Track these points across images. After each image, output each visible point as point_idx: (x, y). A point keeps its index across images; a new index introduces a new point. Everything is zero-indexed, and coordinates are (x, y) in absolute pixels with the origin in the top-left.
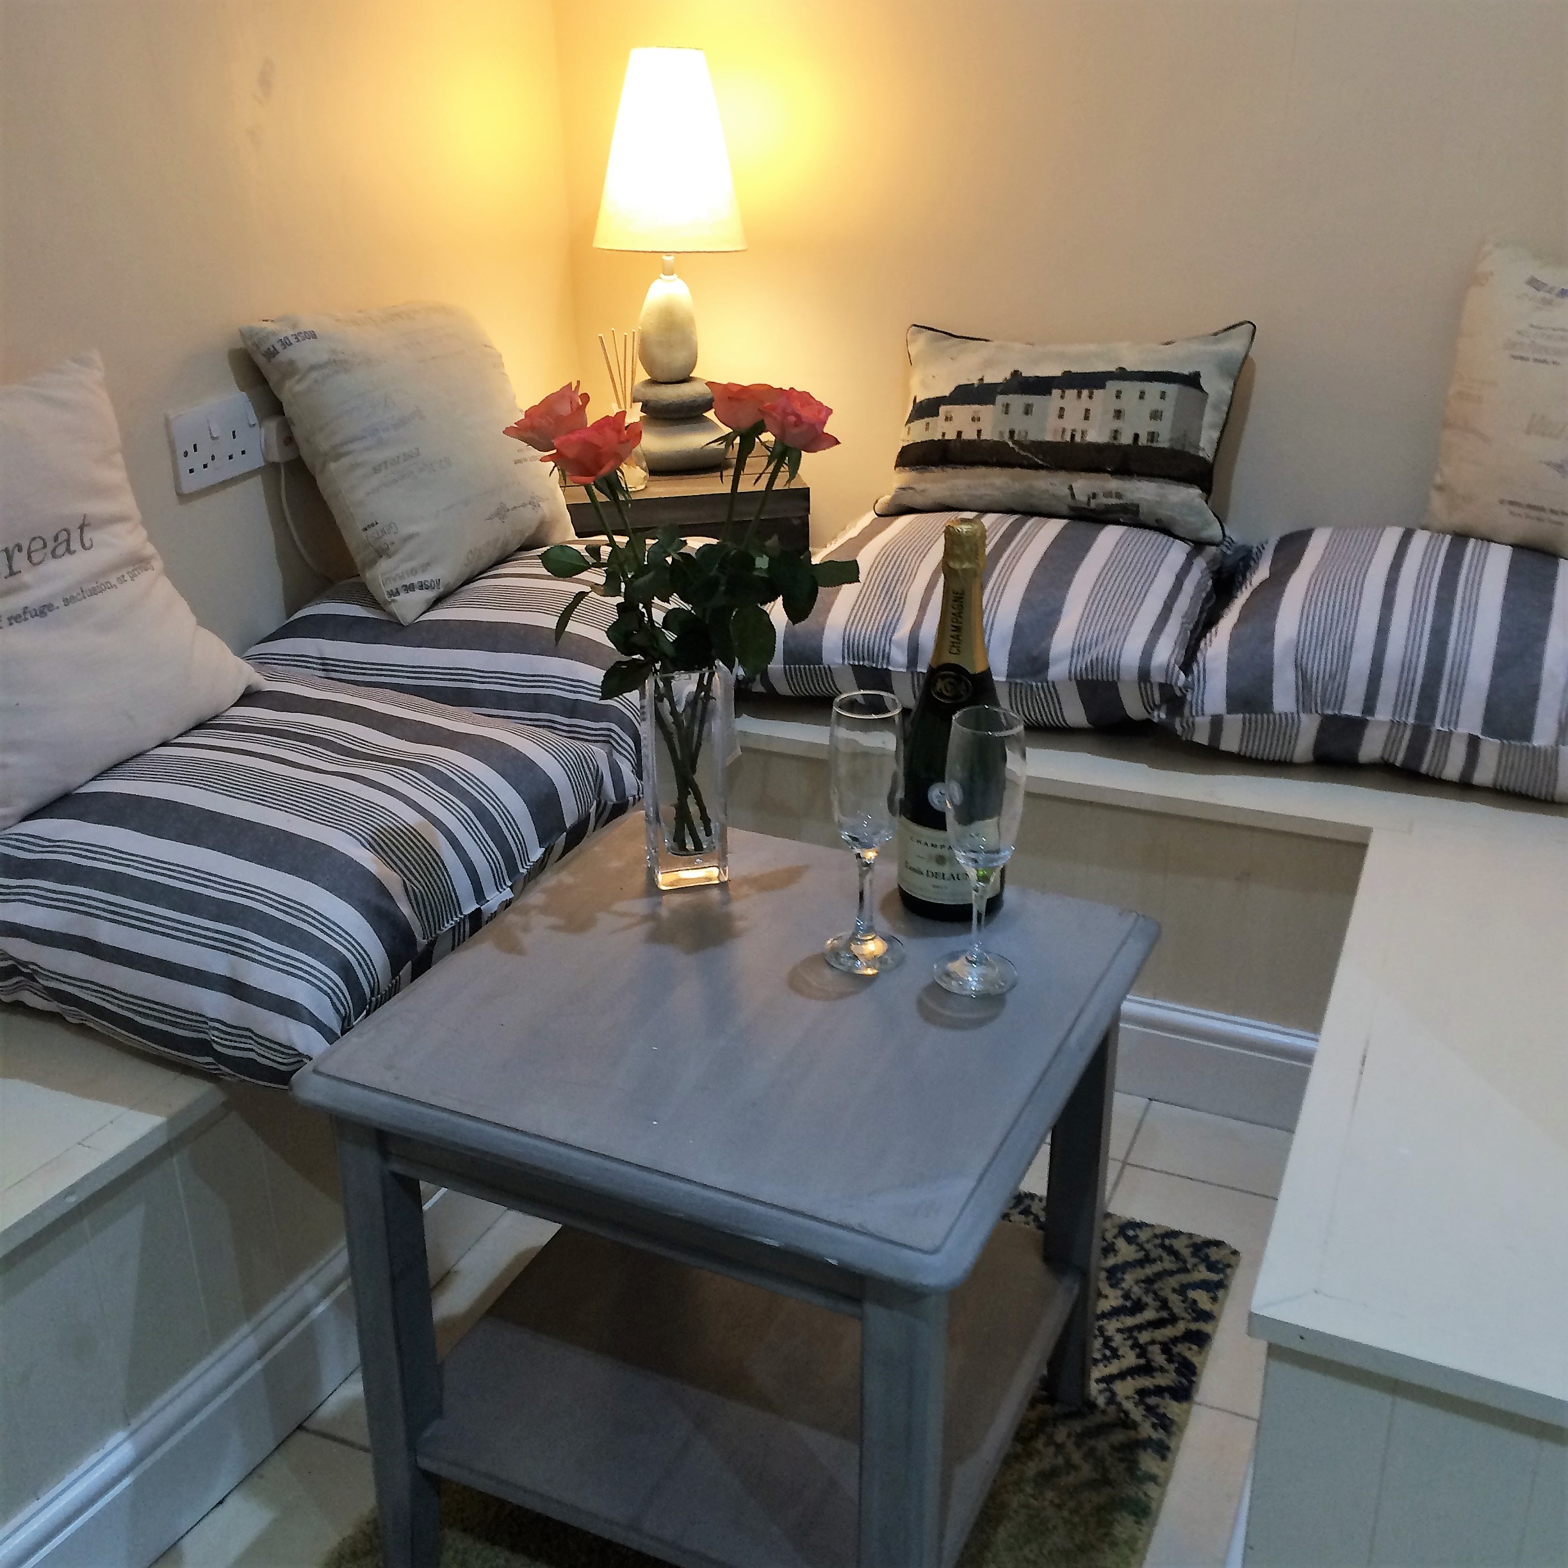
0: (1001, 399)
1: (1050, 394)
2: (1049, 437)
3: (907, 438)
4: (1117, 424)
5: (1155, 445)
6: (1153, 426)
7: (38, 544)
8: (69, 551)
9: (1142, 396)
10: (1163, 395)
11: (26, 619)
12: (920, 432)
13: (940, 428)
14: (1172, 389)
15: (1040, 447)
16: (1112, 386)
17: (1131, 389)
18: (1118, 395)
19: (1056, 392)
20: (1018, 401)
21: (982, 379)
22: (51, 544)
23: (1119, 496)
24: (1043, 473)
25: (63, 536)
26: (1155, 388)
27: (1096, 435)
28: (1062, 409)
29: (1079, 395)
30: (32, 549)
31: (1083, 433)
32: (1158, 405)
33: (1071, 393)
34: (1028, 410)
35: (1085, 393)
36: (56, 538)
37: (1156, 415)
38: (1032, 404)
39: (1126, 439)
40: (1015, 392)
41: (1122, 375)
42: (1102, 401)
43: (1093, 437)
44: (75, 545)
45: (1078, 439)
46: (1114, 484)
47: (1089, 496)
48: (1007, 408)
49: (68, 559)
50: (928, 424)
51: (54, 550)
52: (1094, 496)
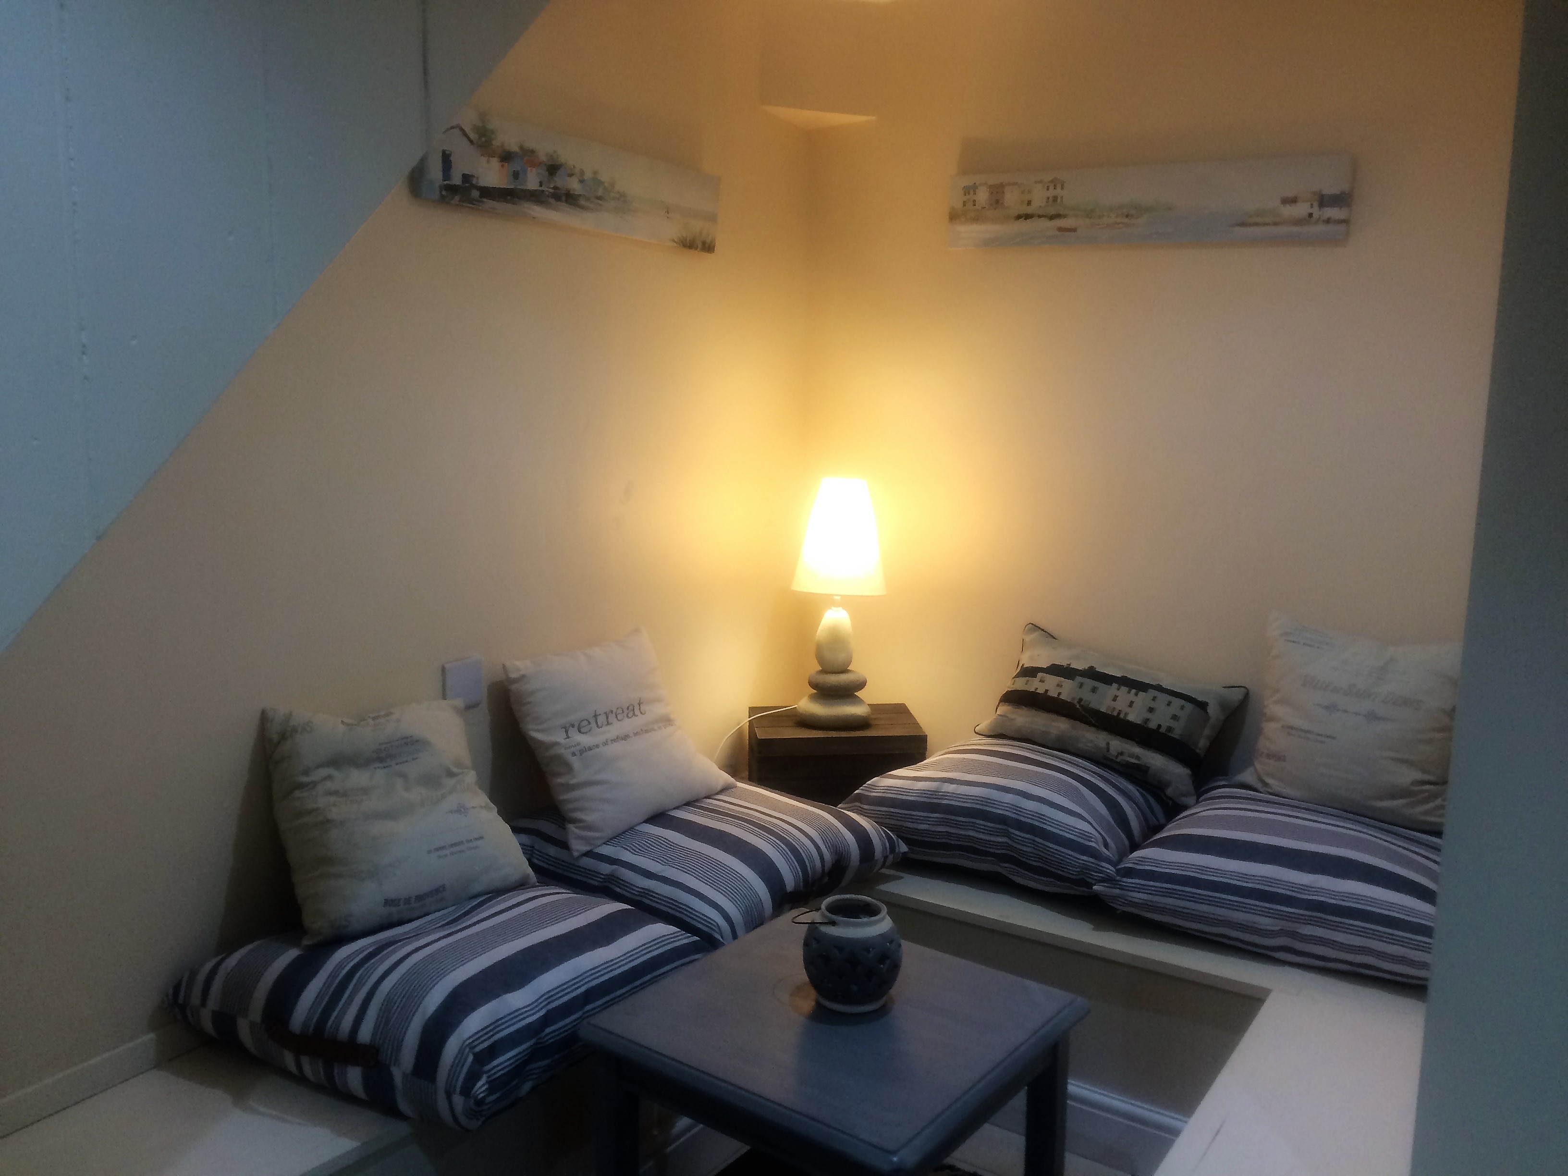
0: (1079, 679)
1: (1111, 685)
2: (1103, 710)
3: (1012, 686)
4: (1148, 715)
5: (1170, 734)
6: (1173, 724)
7: (620, 711)
8: (634, 714)
9: (1169, 704)
10: (1182, 708)
11: (618, 741)
12: (1021, 684)
13: (1035, 685)
14: (1189, 706)
15: (1096, 713)
16: (1152, 693)
17: (1163, 698)
18: (1154, 699)
19: (1115, 685)
20: (1089, 683)
21: (1070, 665)
22: (626, 711)
23: (1138, 758)
24: (1093, 729)
25: (631, 708)
26: (1177, 702)
27: (1133, 717)
28: (1116, 697)
29: (1129, 692)
30: (618, 713)
31: (1126, 714)
32: (1179, 713)
33: (1124, 689)
34: (1094, 690)
35: (1134, 691)
36: (628, 708)
37: (1175, 717)
38: (1098, 688)
39: (1152, 725)
40: (1089, 678)
41: (1159, 688)
42: (1142, 699)
43: (1131, 718)
44: (637, 712)
45: (1122, 716)
46: (1137, 750)
47: (1118, 753)
48: (1081, 685)
49: (634, 718)
50: (1028, 681)
51: (628, 714)
52: (1122, 754)
